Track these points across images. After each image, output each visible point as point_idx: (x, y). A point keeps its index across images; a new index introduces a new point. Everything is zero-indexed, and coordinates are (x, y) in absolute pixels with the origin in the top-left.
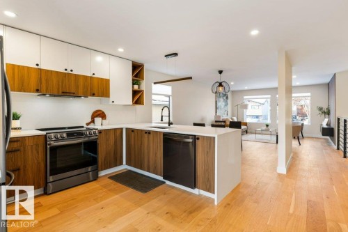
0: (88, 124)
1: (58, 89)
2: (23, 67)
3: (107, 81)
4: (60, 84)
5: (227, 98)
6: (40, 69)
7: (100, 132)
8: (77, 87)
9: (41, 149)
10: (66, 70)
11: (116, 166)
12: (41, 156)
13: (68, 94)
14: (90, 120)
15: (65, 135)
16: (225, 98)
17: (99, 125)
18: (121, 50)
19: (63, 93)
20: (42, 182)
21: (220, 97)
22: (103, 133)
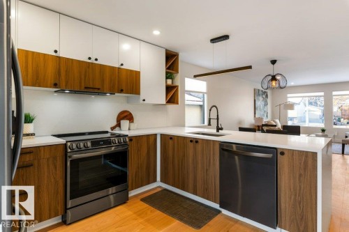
0: (113, 128)
1: (80, 83)
2: (39, 53)
3: (137, 74)
4: (83, 77)
5: (267, 96)
6: (59, 57)
7: (131, 139)
8: (103, 81)
9: (59, 163)
10: (90, 58)
11: (148, 183)
12: (60, 172)
13: (91, 90)
14: (115, 123)
15: (89, 144)
16: (264, 96)
17: (126, 129)
18: (156, 33)
19: (86, 88)
20: (60, 208)
21: (259, 95)
22: (134, 140)
